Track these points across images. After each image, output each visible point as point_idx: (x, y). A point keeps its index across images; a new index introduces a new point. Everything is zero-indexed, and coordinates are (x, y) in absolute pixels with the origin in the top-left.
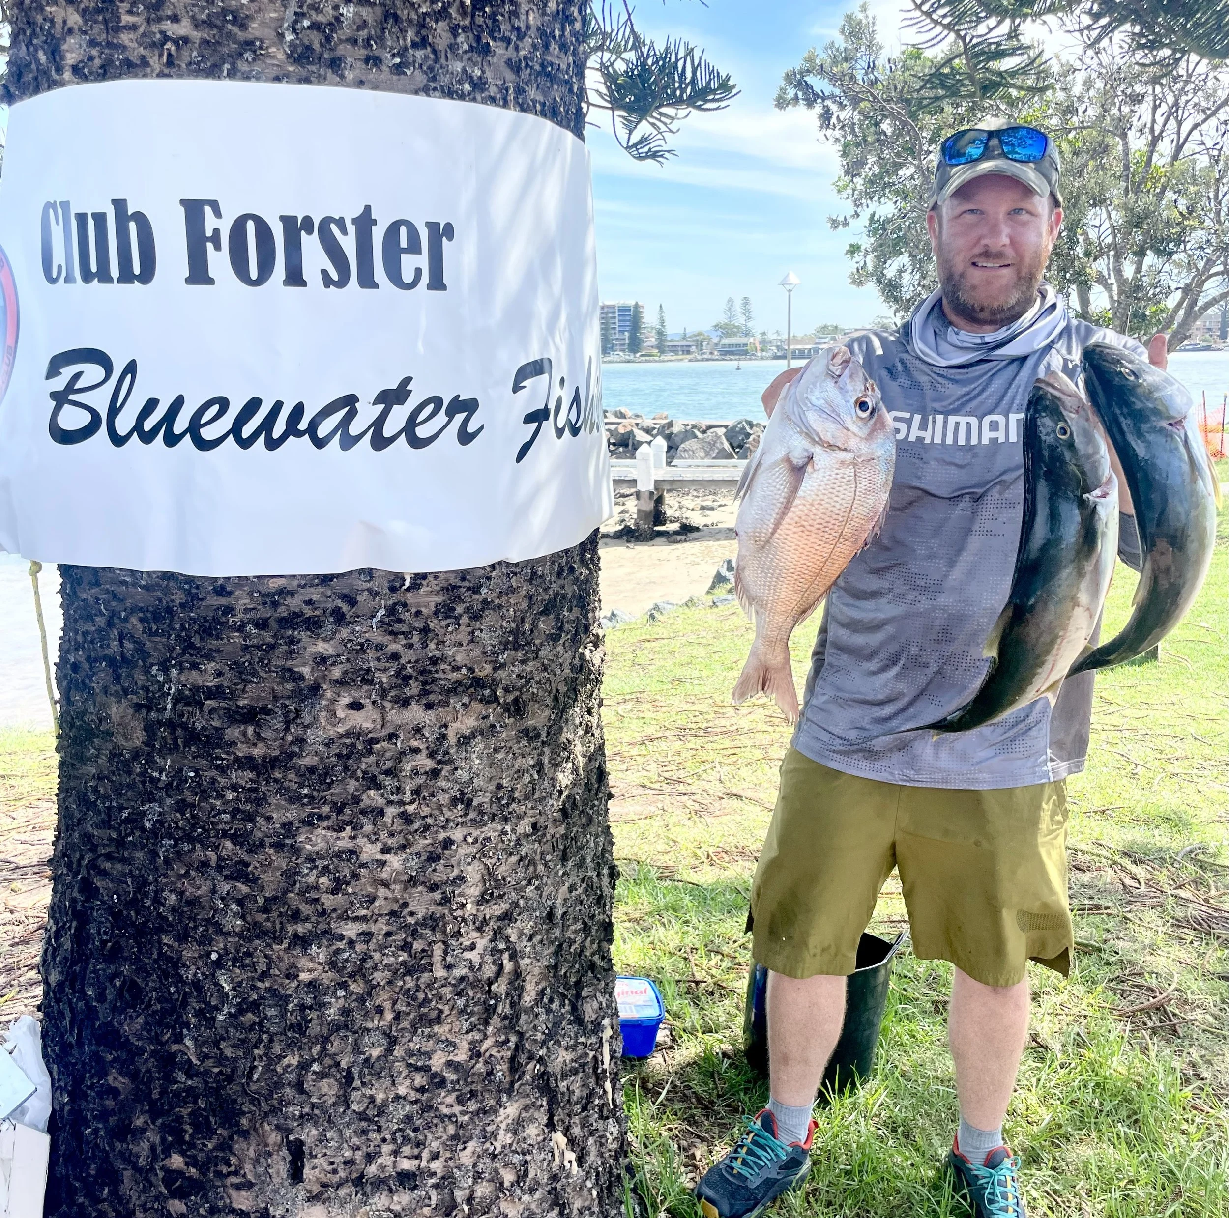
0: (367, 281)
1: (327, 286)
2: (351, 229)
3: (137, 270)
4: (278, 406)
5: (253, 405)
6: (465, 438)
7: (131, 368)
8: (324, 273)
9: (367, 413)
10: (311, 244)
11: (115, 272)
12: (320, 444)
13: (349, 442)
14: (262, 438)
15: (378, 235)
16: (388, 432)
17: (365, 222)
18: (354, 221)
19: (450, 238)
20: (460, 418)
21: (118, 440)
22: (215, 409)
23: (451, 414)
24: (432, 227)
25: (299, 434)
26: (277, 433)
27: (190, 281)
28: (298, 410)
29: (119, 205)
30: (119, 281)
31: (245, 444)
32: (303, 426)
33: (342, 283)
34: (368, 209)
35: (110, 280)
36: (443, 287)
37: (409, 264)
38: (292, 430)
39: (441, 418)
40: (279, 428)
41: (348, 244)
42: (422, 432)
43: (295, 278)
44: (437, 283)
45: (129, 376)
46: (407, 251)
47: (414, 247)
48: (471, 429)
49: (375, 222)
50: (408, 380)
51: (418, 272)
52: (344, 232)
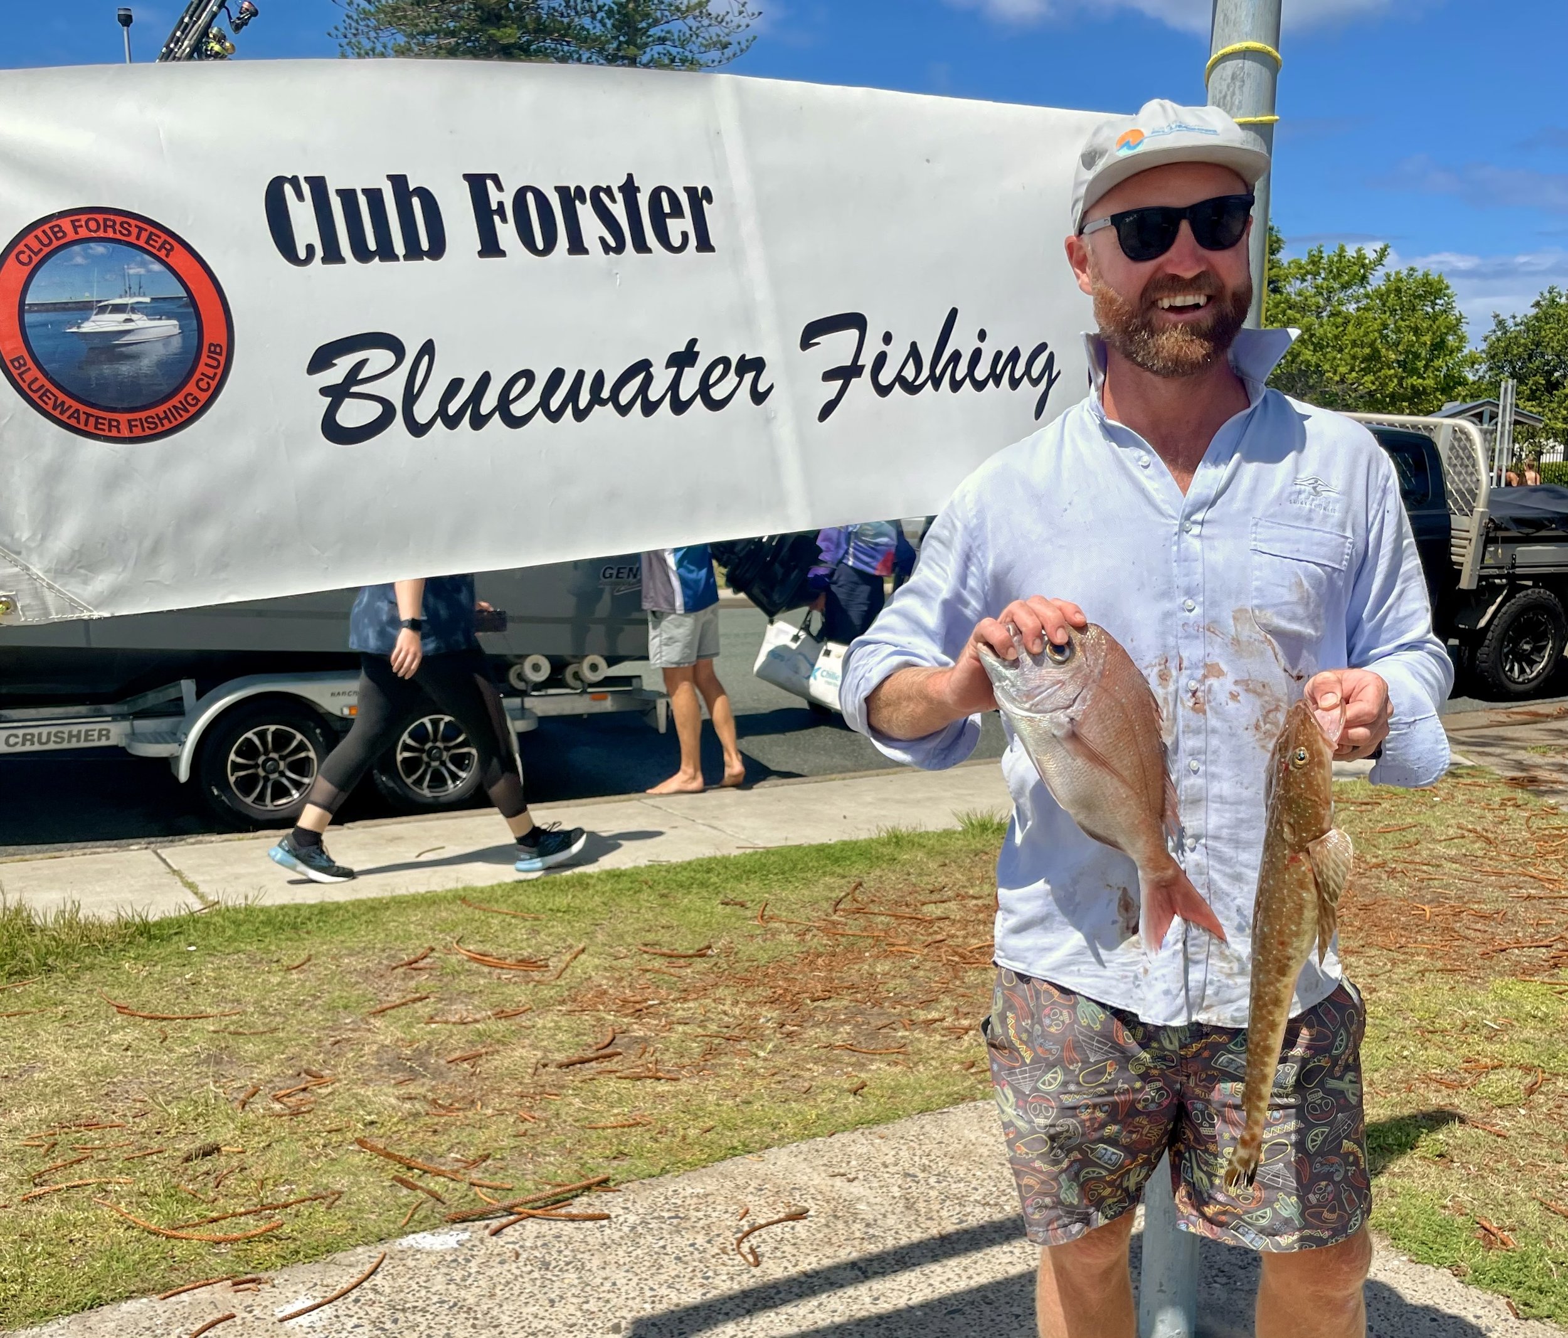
0: (641, 246)
1: (607, 252)
2: (619, 196)
3: (425, 245)
4: (581, 375)
5: (557, 376)
6: (758, 397)
7: (428, 348)
8: (602, 240)
9: (662, 377)
10: (585, 212)
11: (399, 248)
12: (624, 410)
13: (649, 408)
14: (569, 409)
15: (643, 200)
16: (684, 395)
17: (630, 189)
18: (620, 189)
19: (710, 201)
20: (749, 377)
21: (417, 429)
22: (522, 382)
23: (740, 373)
24: (691, 191)
25: (603, 403)
26: (583, 403)
27: (481, 254)
28: (599, 378)
29: (399, 182)
30: (406, 257)
31: (554, 416)
32: (605, 394)
33: (620, 248)
34: (630, 176)
35: (395, 258)
36: (711, 249)
37: (676, 227)
38: (596, 399)
39: (732, 378)
40: (584, 399)
41: (619, 210)
42: (717, 393)
43: (577, 246)
44: (704, 245)
45: (426, 358)
46: (670, 216)
47: (677, 212)
48: (762, 388)
49: (638, 189)
50: (693, 342)
51: (685, 235)
52: (613, 200)
